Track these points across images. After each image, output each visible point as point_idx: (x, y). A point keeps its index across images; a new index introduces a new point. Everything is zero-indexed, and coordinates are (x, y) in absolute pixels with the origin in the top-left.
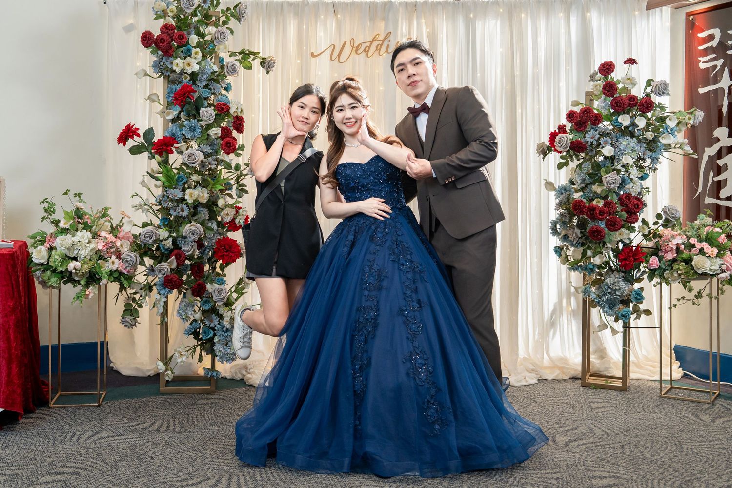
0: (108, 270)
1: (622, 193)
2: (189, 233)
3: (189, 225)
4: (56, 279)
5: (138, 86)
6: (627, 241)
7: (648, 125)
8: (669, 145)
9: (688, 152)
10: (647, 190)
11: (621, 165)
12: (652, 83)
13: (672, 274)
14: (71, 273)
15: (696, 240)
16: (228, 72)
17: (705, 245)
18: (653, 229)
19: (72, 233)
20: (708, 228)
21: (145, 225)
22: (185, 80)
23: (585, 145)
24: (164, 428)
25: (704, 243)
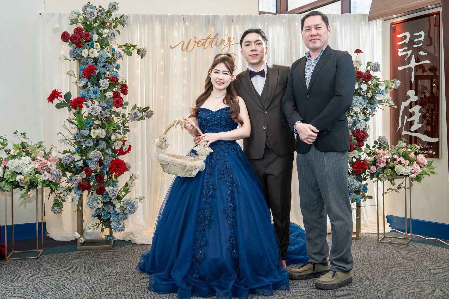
0: (42, 180)
1: (354, 129)
2: (93, 157)
3: (93, 152)
4: (8, 186)
5: (62, 66)
6: (358, 157)
7: (369, 89)
8: (381, 101)
9: (392, 105)
10: (368, 127)
11: (354, 112)
12: (370, 64)
13: (383, 176)
14: (18, 182)
15: (397, 156)
16: (116, 57)
17: (402, 159)
18: (372, 150)
19: (18, 158)
20: (404, 149)
21: (65, 152)
22: (90, 62)
24: (78, 270)
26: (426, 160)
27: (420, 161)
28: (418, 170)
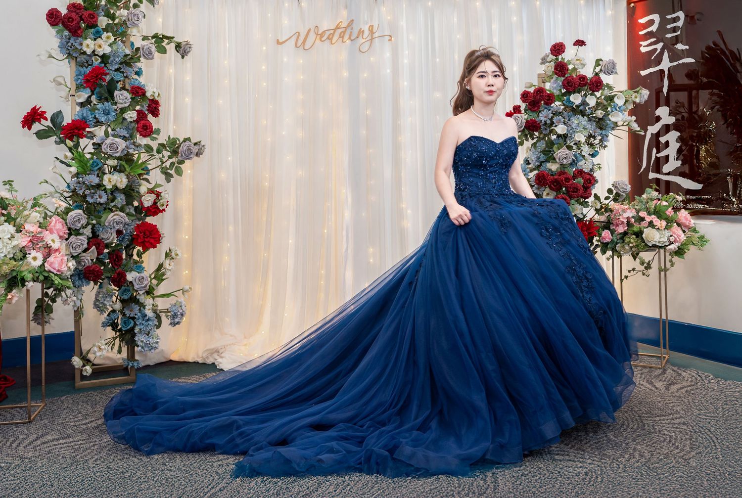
1: (575, 169)
6: (581, 216)
7: (598, 104)
8: (618, 123)
9: (636, 130)
10: (598, 166)
11: (574, 142)
12: (601, 63)
13: (623, 247)
15: (646, 213)
17: (654, 218)
18: (604, 204)
20: (656, 201)
23: (539, 124)
25: (653, 216)
26: (691, 220)
27: (683, 220)
28: (680, 236)
